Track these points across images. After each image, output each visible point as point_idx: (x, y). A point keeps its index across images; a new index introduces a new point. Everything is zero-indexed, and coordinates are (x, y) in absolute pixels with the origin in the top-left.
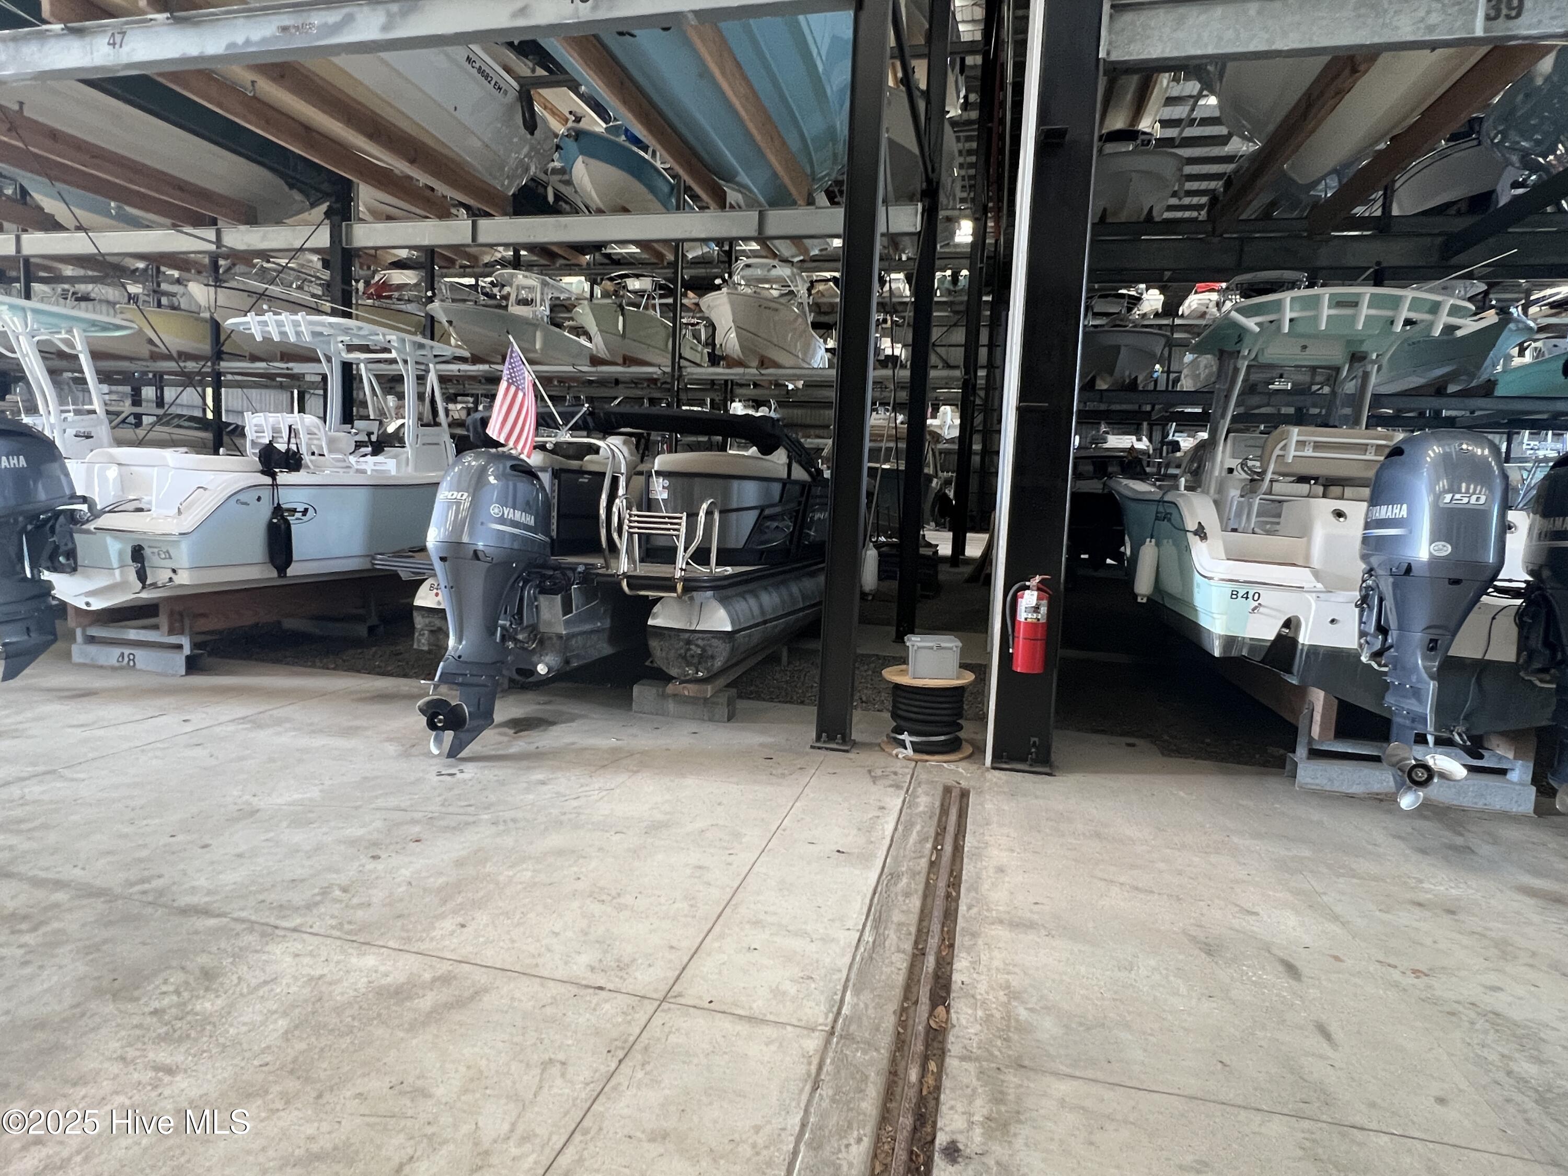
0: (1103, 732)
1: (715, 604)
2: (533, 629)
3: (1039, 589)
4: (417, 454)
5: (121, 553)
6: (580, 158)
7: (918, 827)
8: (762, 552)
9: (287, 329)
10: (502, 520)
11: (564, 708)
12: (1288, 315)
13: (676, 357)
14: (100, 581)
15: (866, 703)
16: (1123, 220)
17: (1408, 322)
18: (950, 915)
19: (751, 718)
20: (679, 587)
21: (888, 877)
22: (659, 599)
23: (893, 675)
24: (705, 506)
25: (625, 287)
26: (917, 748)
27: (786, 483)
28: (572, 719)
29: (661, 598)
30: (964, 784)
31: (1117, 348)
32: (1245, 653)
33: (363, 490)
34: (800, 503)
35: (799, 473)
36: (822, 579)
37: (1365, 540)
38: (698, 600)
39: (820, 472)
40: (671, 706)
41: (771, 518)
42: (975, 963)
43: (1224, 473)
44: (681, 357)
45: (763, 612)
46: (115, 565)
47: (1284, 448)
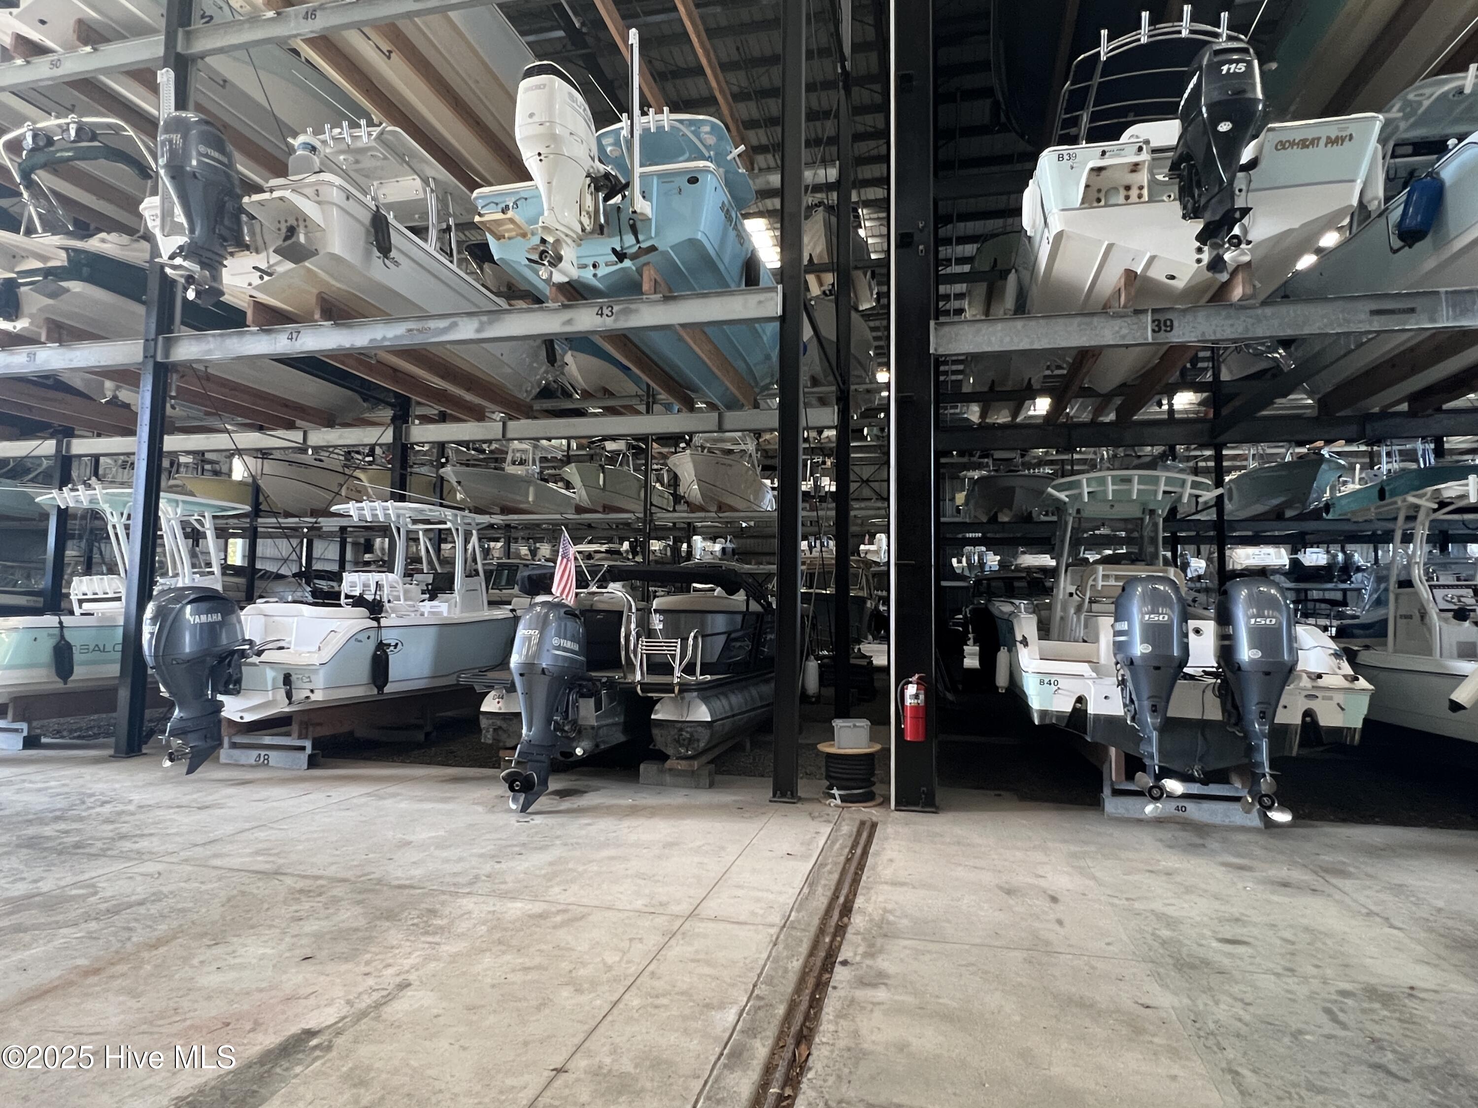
0: (982, 788)
1: (698, 701)
2: (575, 722)
3: (918, 684)
4: (463, 598)
5: (274, 679)
6: (570, 353)
7: (841, 841)
8: (730, 665)
9: (378, 512)
10: (558, 648)
11: (590, 783)
12: (1086, 490)
13: (648, 505)
14: (256, 700)
15: (809, 775)
16: (1009, 389)
17: (1165, 492)
18: (856, 881)
19: (725, 786)
20: (677, 689)
21: (818, 866)
22: (659, 700)
23: (826, 748)
24: (692, 634)
25: (604, 448)
26: (844, 799)
27: (746, 614)
28: (597, 789)
29: (662, 698)
30: (874, 819)
31: (1012, 490)
32: (1054, 721)
33: (433, 628)
34: (755, 628)
35: (755, 607)
36: (773, 685)
37: (1115, 643)
38: (687, 700)
39: (770, 604)
40: (668, 778)
41: (736, 640)
42: (868, 900)
43: (1067, 596)
44: (652, 504)
45: (732, 708)
46: (270, 688)
47: (1094, 580)
